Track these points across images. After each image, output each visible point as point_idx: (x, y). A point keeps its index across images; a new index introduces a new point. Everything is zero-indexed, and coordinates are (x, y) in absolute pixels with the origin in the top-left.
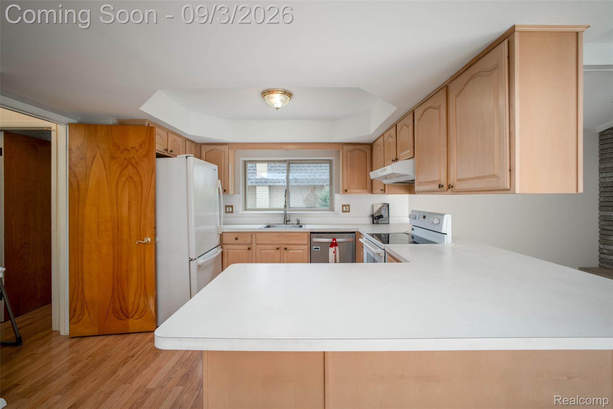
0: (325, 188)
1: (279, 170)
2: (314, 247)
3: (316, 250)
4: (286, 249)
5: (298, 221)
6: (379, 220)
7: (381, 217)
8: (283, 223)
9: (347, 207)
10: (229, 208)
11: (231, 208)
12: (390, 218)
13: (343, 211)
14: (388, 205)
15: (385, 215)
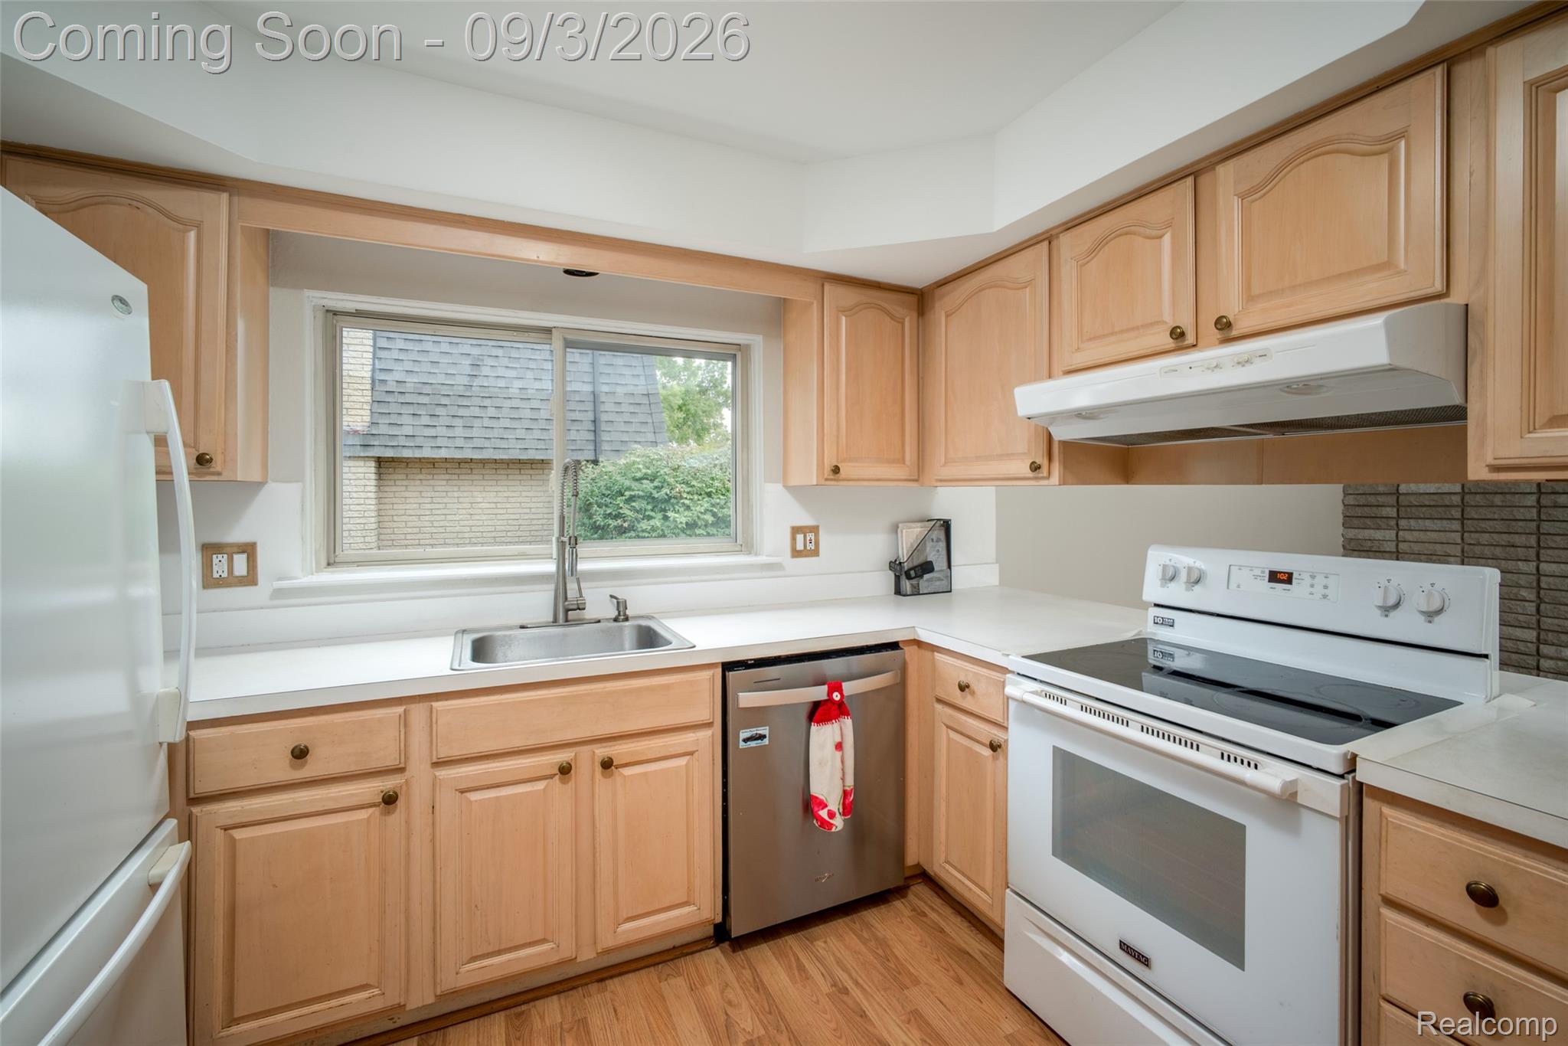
0: (583, 468)
1: (418, 404)
2: (744, 734)
3: (753, 744)
4: (607, 765)
5: (621, 605)
6: (921, 581)
7: (927, 567)
8: (551, 619)
9: (811, 536)
10: (231, 561)
11: (245, 556)
12: (952, 568)
13: (796, 553)
14: (946, 526)
15: (940, 564)
